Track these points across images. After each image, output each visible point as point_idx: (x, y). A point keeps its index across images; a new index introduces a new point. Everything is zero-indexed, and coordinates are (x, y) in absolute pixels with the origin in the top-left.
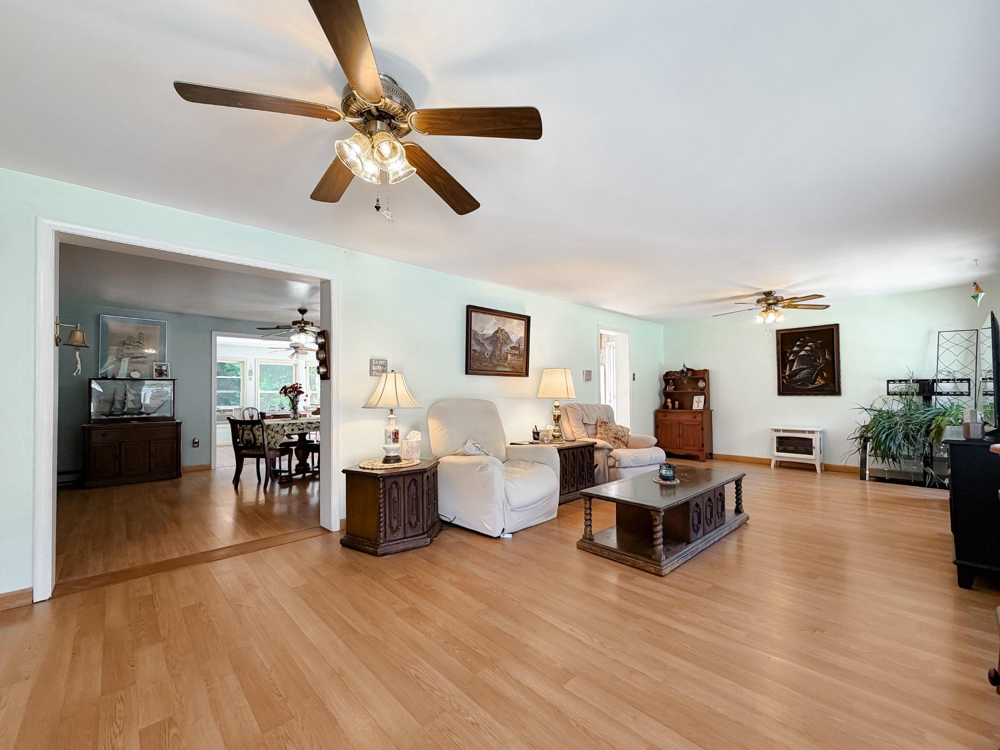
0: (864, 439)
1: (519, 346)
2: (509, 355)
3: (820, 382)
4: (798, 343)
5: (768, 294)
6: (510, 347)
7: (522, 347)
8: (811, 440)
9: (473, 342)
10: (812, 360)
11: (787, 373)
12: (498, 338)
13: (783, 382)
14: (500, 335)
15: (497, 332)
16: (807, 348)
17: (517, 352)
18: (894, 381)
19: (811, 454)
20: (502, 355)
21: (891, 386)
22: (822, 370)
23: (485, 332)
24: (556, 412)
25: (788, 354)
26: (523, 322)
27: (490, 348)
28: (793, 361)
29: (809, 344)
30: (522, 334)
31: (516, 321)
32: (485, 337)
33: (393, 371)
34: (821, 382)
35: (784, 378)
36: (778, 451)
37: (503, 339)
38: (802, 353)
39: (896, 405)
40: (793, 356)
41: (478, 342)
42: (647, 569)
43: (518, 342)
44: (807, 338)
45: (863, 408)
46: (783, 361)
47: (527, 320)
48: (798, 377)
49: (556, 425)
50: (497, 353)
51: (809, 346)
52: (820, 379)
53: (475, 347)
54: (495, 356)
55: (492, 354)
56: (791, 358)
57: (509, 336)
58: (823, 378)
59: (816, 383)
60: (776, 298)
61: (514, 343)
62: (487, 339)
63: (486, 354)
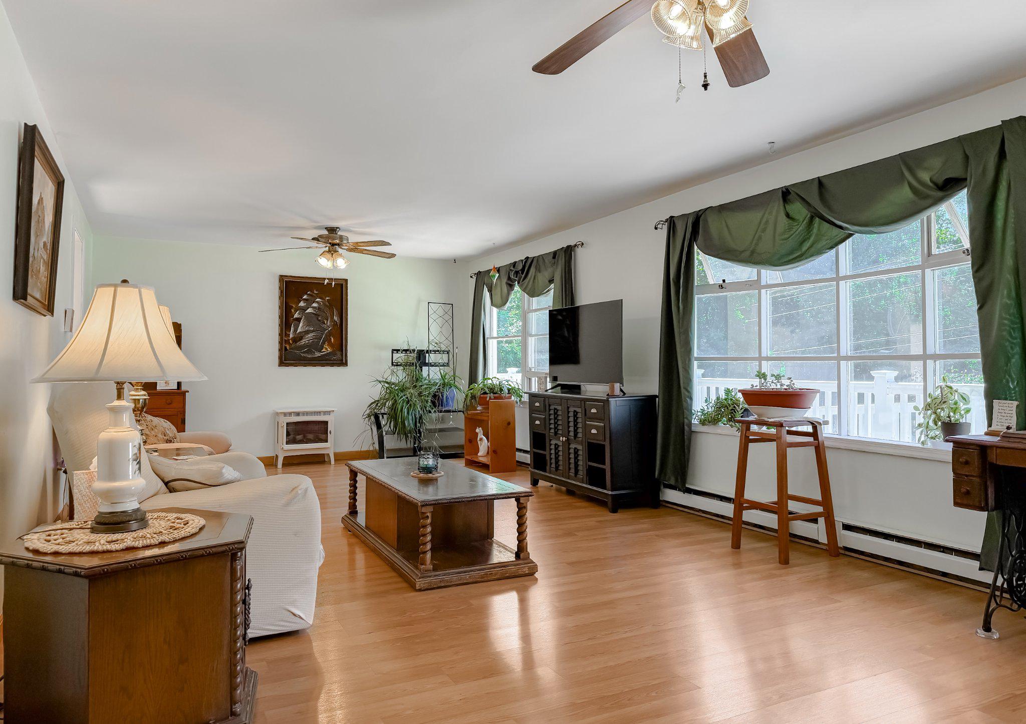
3: (326, 349)
4: (305, 297)
5: (332, 230)
8: (327, 422)
10: (320, 321)
11: (291, 336)
13: (286, 347)
16: (315, 305)
18: (398, 351)
21: (396, 356)
22: (330, 334)
25: (293, 311)
28: (299, 320)
29: (318, 300)
33: (125, 281)
34: (329, 349)
35: (287, 342)
36: (288, 442)
38: (309, 310)
39: (401, 376)
40: (299, 314)
44: (315, 292)
45: (376, 379)
46: (286, 321)
48: (303, 342)
51: (317, 302)
52: (328, 345)
56: (296, 316)
58: (330, 344)
59: (323, 351)
60: (341, 238)
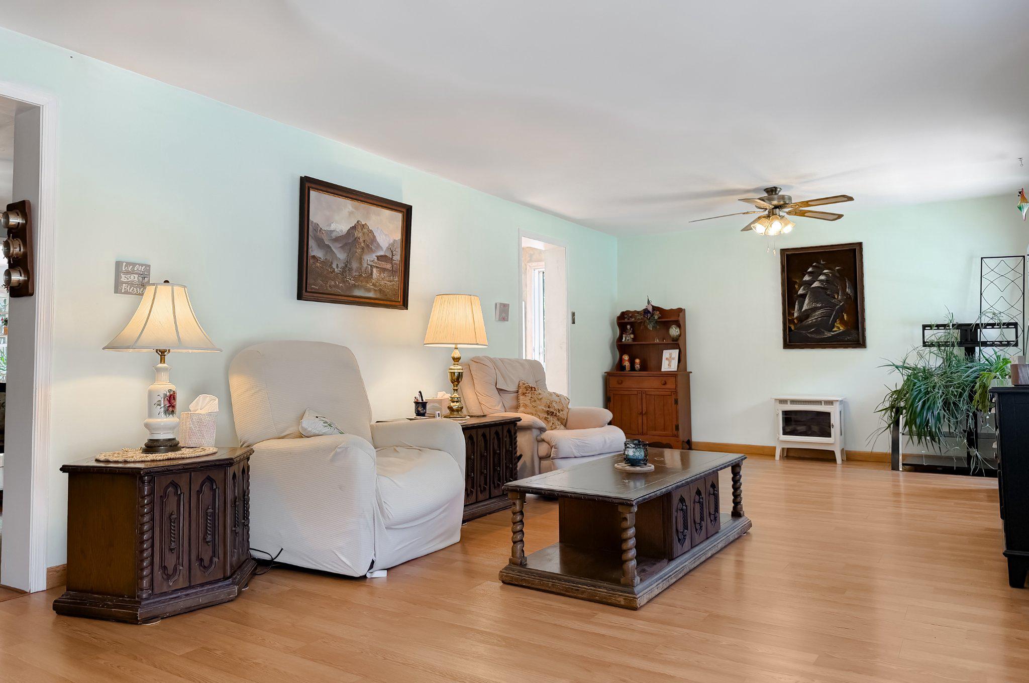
0: (896, 410)
1: (393, 255)
2: (375, 270)
3: (839, 328)
4: (810, 270)
5: (772, 191)
6: (378, 257)
7: (397, 257)
8: (829, 414)
9: (312, 243)
10: (829, 295)
11: (796, 315)
12: (356, 240)
13: (790, 328)
14: (360, 235)
15: (354, 228)
16: (822, 277)
17: (389, 266)
18: (931, 326)
19: (829, 435)
20: (363, 269)
21: (928, 333)
22: (842, 310)
23: (333, 227)
24: (456, 368)
25: (796, 286)
26: (401, 214)
27: (341, 256)
28: (803, 296)
29: (825, 271)
30: (398, 236)
31: (387, 212)
32: (334, 235)
33: (166, 282)
34: (841, 328)
35: (791, 321)
36: (785, 433)
37: (364, 241)
38: (816, 284)
39: (934, 361)
40: (804, 289)
41: (321, 244)
42: (613, 600)
43: (391, 249)
44: (822, 262)
45: (894, 365)
46: (790, 297)
47: (407, 212)
48: (810, 321)
49: (454, 390)
50: (355, 265)
51: (825, 274)
52: (840, 323)
53: (315, 251)
54: (350, 270)
55: (346, 266)
56: (801, 292)
57: (374, 237)
58: (843, 322)
59: (834, 330)
60: (783, 197)
61: (384, 249)
62: (337, 240)
63: (334, 266)
